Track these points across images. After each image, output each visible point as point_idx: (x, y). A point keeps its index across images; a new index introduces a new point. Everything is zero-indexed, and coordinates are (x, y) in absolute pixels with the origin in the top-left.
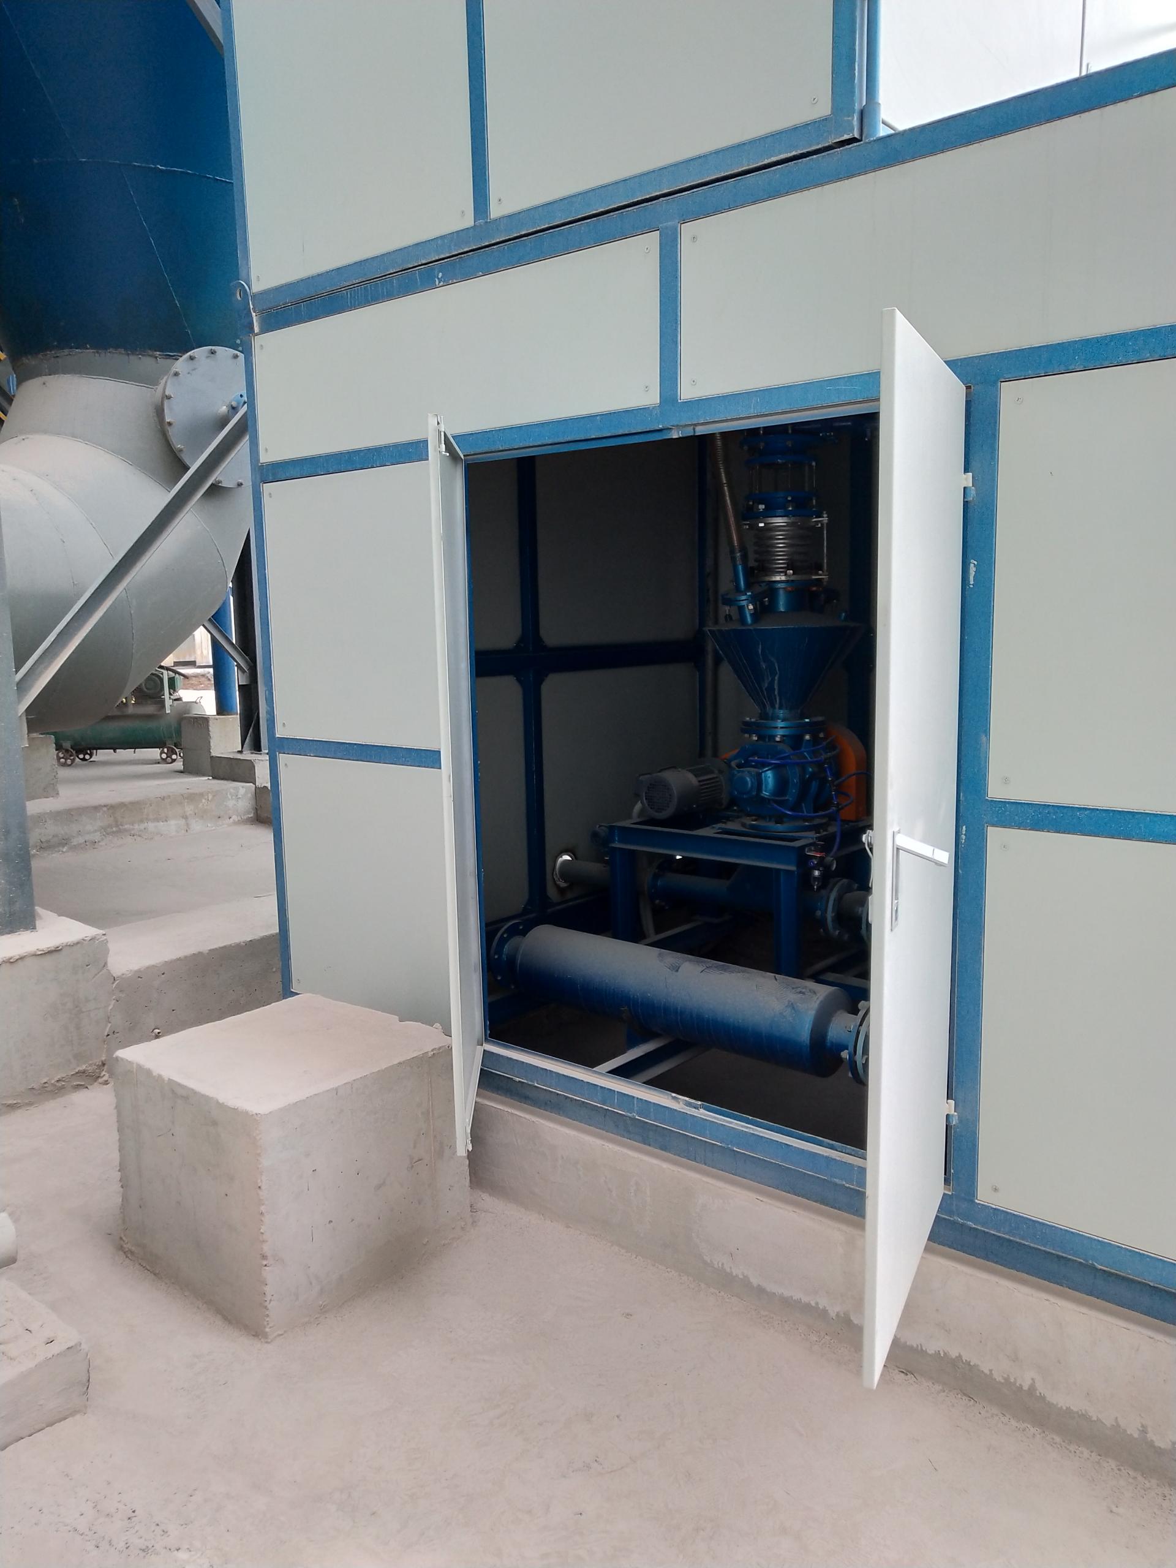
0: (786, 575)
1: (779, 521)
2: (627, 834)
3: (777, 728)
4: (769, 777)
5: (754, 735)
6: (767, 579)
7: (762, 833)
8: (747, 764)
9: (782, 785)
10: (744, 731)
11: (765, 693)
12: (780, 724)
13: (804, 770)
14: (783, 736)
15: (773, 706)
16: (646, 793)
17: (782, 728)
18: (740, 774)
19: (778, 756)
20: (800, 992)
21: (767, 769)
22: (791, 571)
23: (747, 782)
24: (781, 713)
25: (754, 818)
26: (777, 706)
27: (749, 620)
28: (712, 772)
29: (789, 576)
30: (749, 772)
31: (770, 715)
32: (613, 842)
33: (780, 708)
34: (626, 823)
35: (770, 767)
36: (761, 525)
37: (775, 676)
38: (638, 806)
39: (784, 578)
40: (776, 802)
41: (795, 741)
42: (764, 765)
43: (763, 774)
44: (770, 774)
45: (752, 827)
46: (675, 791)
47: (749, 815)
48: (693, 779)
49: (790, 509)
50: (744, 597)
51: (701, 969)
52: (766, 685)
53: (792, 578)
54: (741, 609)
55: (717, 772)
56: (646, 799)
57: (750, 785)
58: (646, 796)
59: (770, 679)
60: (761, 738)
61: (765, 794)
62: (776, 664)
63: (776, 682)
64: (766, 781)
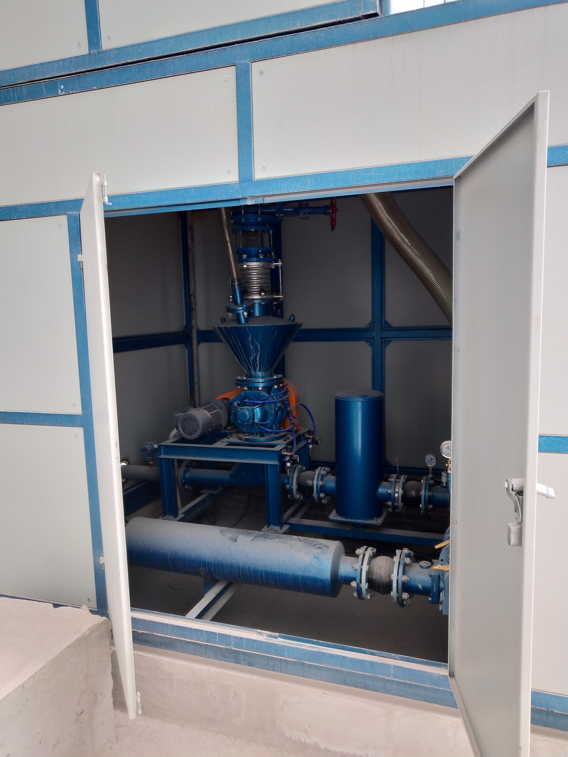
0: (260, 295)
1: (254, 264)
2: (169, 449)
3: (259, 382)
4: (258, 411)
5: (246, 387)
6: (251, 297)
7: (254, 443)
8: (245, 404)
9: (265, 416)
10: (237, 385)
11: (251, 363)
12: (261, 380)
13: (276, 405)
14: (263, 387)
15: (255, 370)
16: (181, 424)
17: (262, 382)
18: (242, 410)
19: (261, 399)
20: (319, 548)
21: (257, 406)
22: (264, 293)
23: (247, 415)
24: (260, 374)
25: (247, 434)
26: (258, 370)
27: (243, 321)
28: (216, 409)
29: (262, 296)
30: (247, 409)
31: (254, 375)
32: (160, 454)
33: (259, 371)
34: (168, 443)
35: (258, 406)
36: (245, 266)
37: (258, 353)
38: (175, 431)
39: (259, 297)
40: (262, 425)
41: (268, 389)
42: (257, 404)
43: (255, 410)
44: (258, 409)
45: (247, 440)
46: (200, 422)
47: (243, 433)
48: (208, 414)
49: (261, 257)
50: (241, 308)
51: (251, 538)
52: (252, 358)
53: (265, 297)
54: (238, 315)
55: (218, 408)
56: (181, 428)
57: (248, 417)
58: (181, 426)
59: (255, 355)
60: (250, 388)
61: (256, 421)
62: (259, 346)
63: (258, 356)
64: (257, 413)
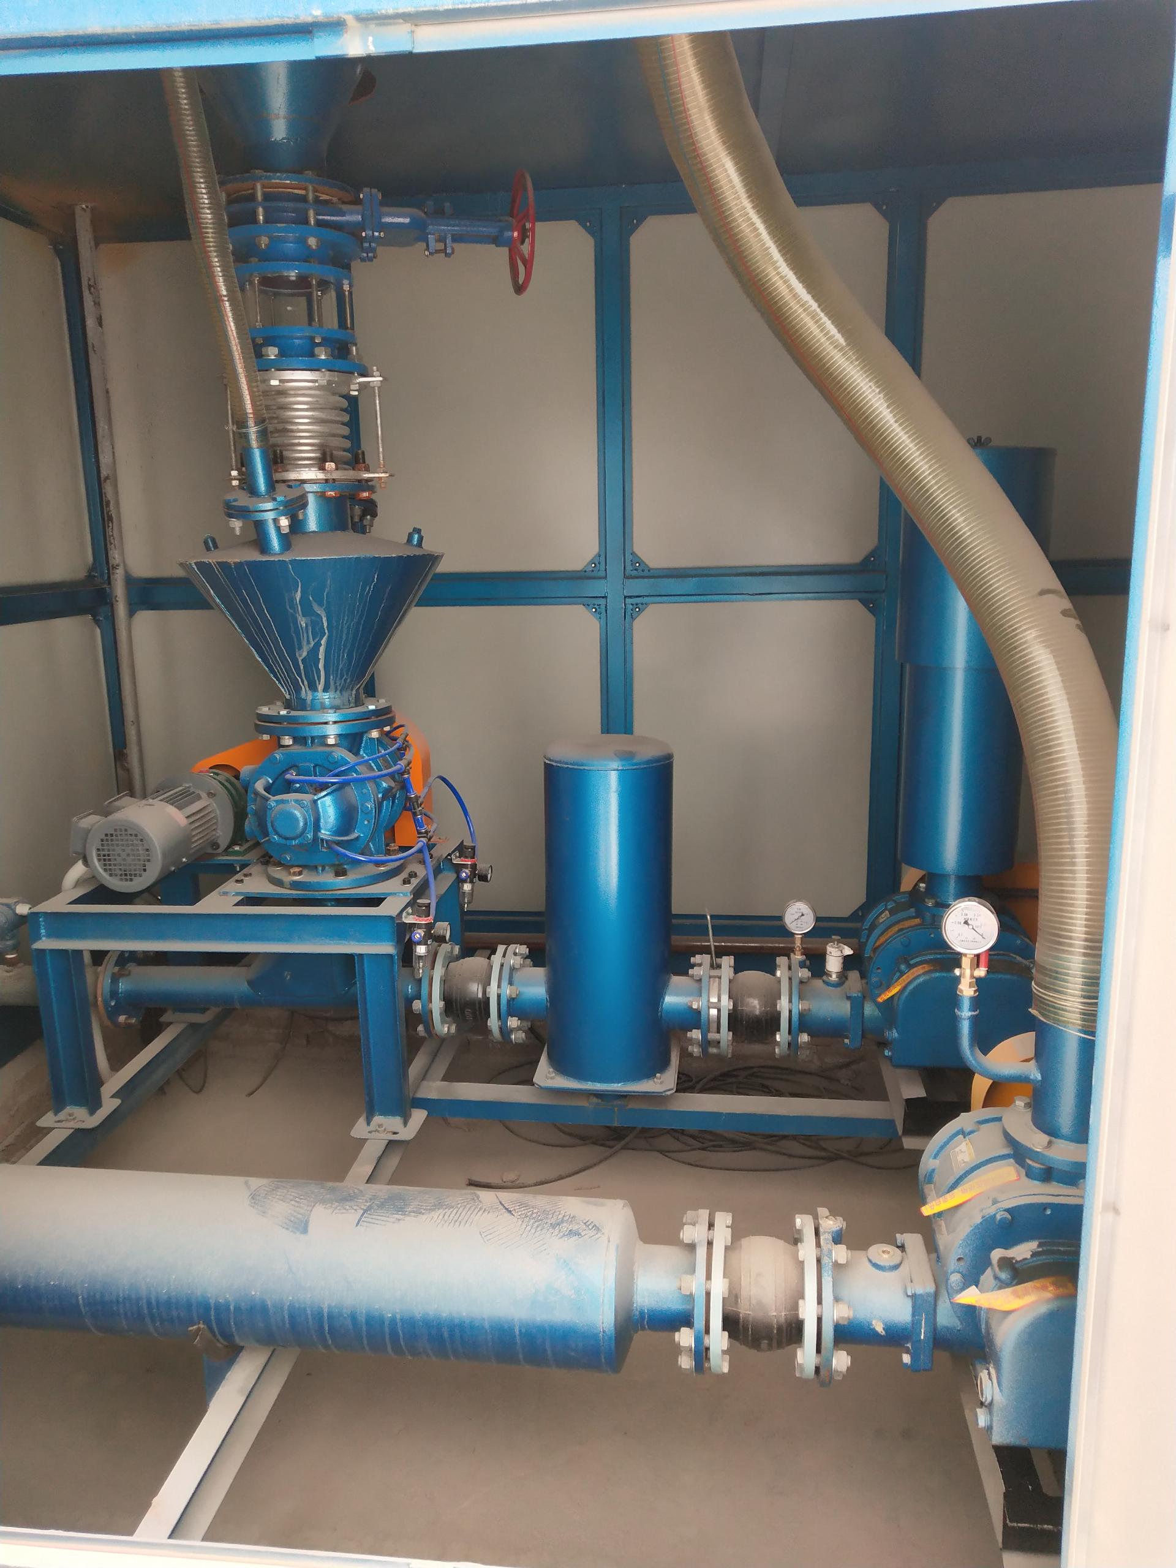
0: (322, 468)
1: (300, 378)
2: (62, 923)
3: (326, 723)
4: (328, 807)
5: (287, 737)
6: (293, 476)
7: (317, 895)
8: (288, 787)
9: (348, 818)
10: (260, 730)
11: (302, 668)
12: (331, 717)
13: (378, 785)
14: (339, 735)
15: (313, 687)
16: (98, 850)
17: (335, 722)
18: (281, 806)
19: (337, 771)
21: (324, 793)
22: (333, 465)
23: (297, 820)
24: (326, 698)
25: (297, 870)
26: (320, 687)
27: (275, 543)
28: (199, 798)
29: (331, 472)
30: (296, 801)
31: (309, 702)
32: (38, 938)
33: (326, 690)
34: (58, 904)
35: (329, 790)
36: (274, 383)
37: (321, 639)
38: (78, 870)
39: (321, 475)
40: (338, 843)
41: (353, 741)
42: (323, 787)
43: (319, 802)
44: (328, 800)
45: (295, 885)
46: (156, 843)
47: (287, 867)
48: (178, 817)
49: (323, 357)
50: (269, 505)
52: (305, 654)
53: (337, 475)
54: (260, 525)
55: (204, 795)
56: (99, 860)
57: (301, 824)
58: (99, 855)
59: (312, 643)
60: (300, 740)
61: (325, 833)
62: (324, 620)
63: (322, 649)
64: (325, 811)
